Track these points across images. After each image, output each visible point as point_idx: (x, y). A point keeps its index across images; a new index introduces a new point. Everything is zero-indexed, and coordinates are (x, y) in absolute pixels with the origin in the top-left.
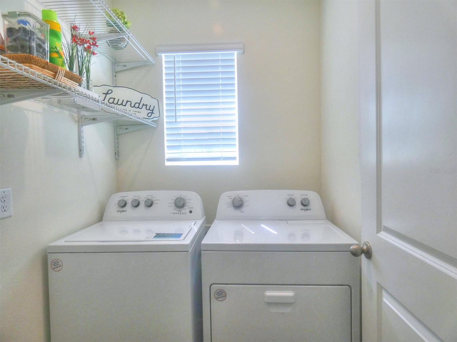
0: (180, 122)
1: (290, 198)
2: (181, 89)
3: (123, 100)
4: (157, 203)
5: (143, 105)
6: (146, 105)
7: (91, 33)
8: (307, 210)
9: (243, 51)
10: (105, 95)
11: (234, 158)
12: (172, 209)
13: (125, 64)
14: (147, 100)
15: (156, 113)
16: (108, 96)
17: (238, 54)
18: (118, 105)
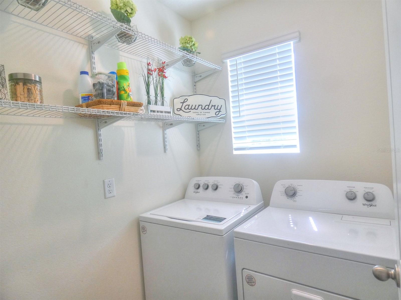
0: (244, 116)
1: (350, 190)
2: (244, 87)
3: (196, 105)
4: (221, 188)
5: (212, 106)
6: (215, 106)
7: (163, 62)
8: (371, 206)
9: (298, 40)
10: (182, 104)
11: (295, 146)
12: (232, 194)
13: (200, 75)
14: (216, 101)
15: (223, 111)
16: (185, 104)
17: (294, 44)
18: (192, 109)
